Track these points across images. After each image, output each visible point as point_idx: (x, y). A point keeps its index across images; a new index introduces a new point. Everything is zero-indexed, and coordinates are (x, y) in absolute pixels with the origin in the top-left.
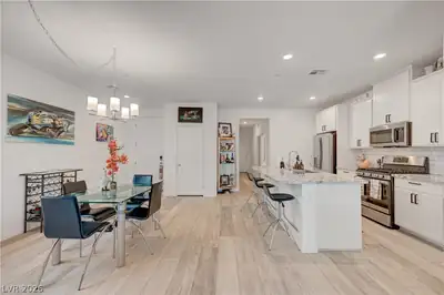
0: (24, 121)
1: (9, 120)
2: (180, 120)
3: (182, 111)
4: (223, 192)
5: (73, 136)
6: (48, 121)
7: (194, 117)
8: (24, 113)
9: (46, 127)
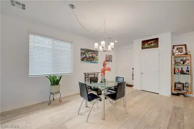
0: (84, 56)
1: (81, 56)
2: (143, 48)
3: (144, 42)
4: (178, 95)
5: (98, 60)
6: (91, 55)
7: (152, 45)
8: (84, 53)
9: (90, 57)
